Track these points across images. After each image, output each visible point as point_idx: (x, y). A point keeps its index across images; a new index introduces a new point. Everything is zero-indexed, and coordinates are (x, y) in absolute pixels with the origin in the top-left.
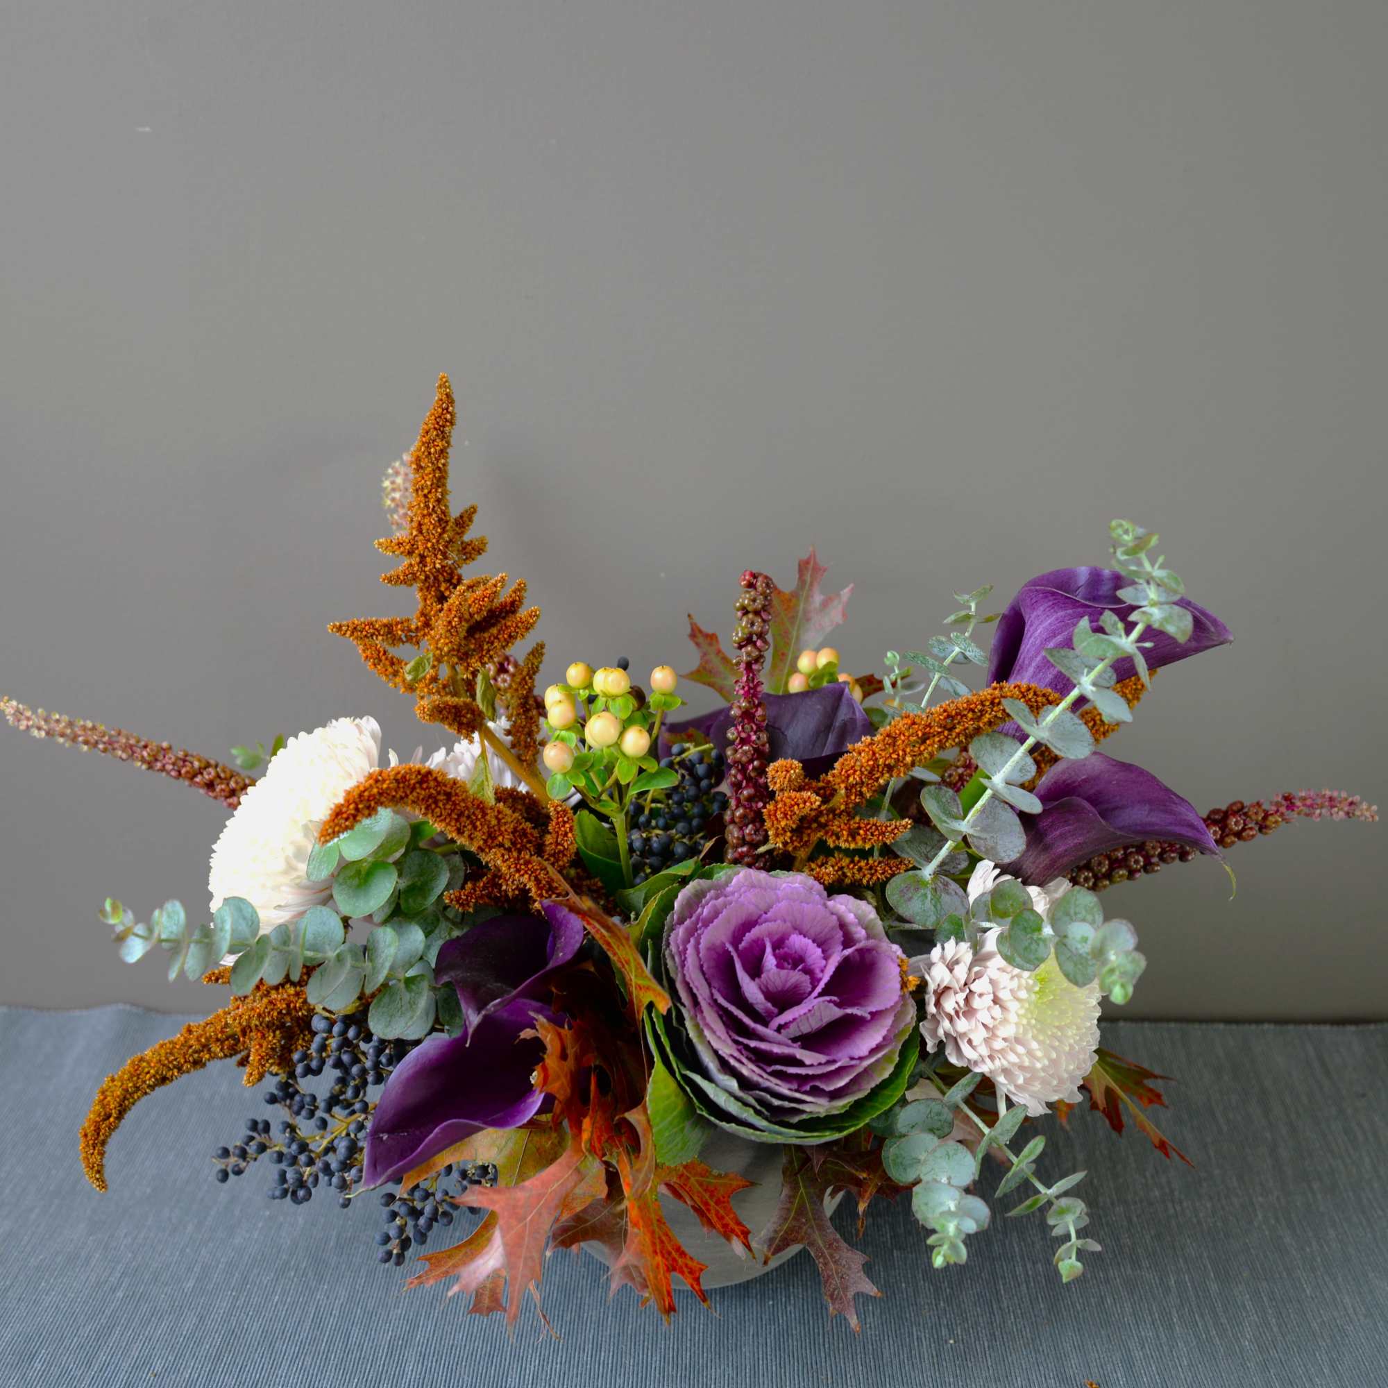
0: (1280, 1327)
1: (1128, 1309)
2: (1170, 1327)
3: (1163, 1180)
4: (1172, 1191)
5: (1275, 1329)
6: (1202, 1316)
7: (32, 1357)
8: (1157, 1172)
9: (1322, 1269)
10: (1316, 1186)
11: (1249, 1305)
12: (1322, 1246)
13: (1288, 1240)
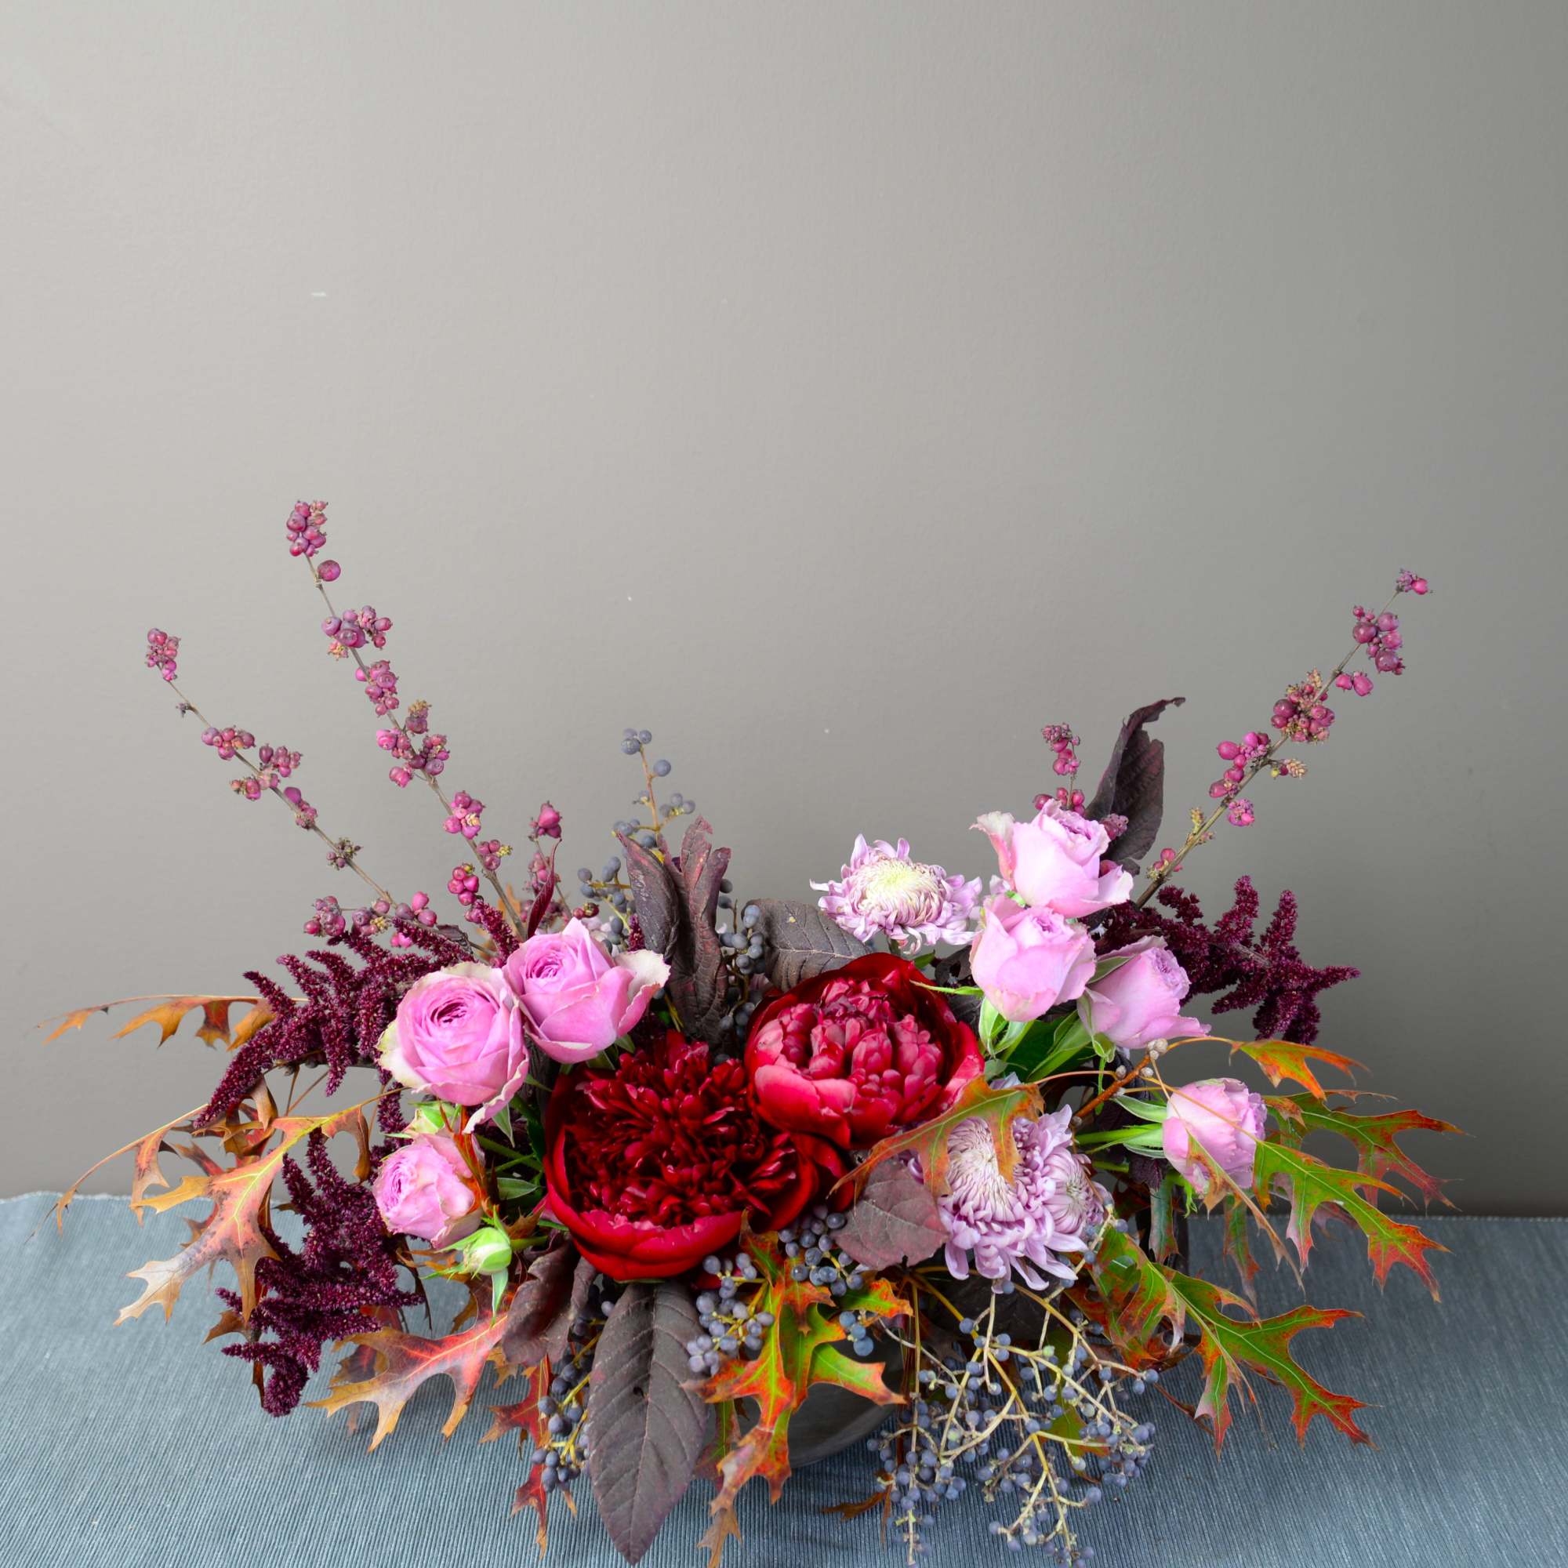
0: (1511, 1512)
1: (1350, 1494)
2: (1396, 1511)
3: (1381, 1372)
4: (1391, 1383)
5: (1507, 1514)
6: (1429, 1501)
7: (233, 1532)
8: (1374, 1362)
9: (1555, 1458)
10: (1547, 1378)
11: (1478, 1491)
12: (1555, 1438)
13: (1518, 1430)
